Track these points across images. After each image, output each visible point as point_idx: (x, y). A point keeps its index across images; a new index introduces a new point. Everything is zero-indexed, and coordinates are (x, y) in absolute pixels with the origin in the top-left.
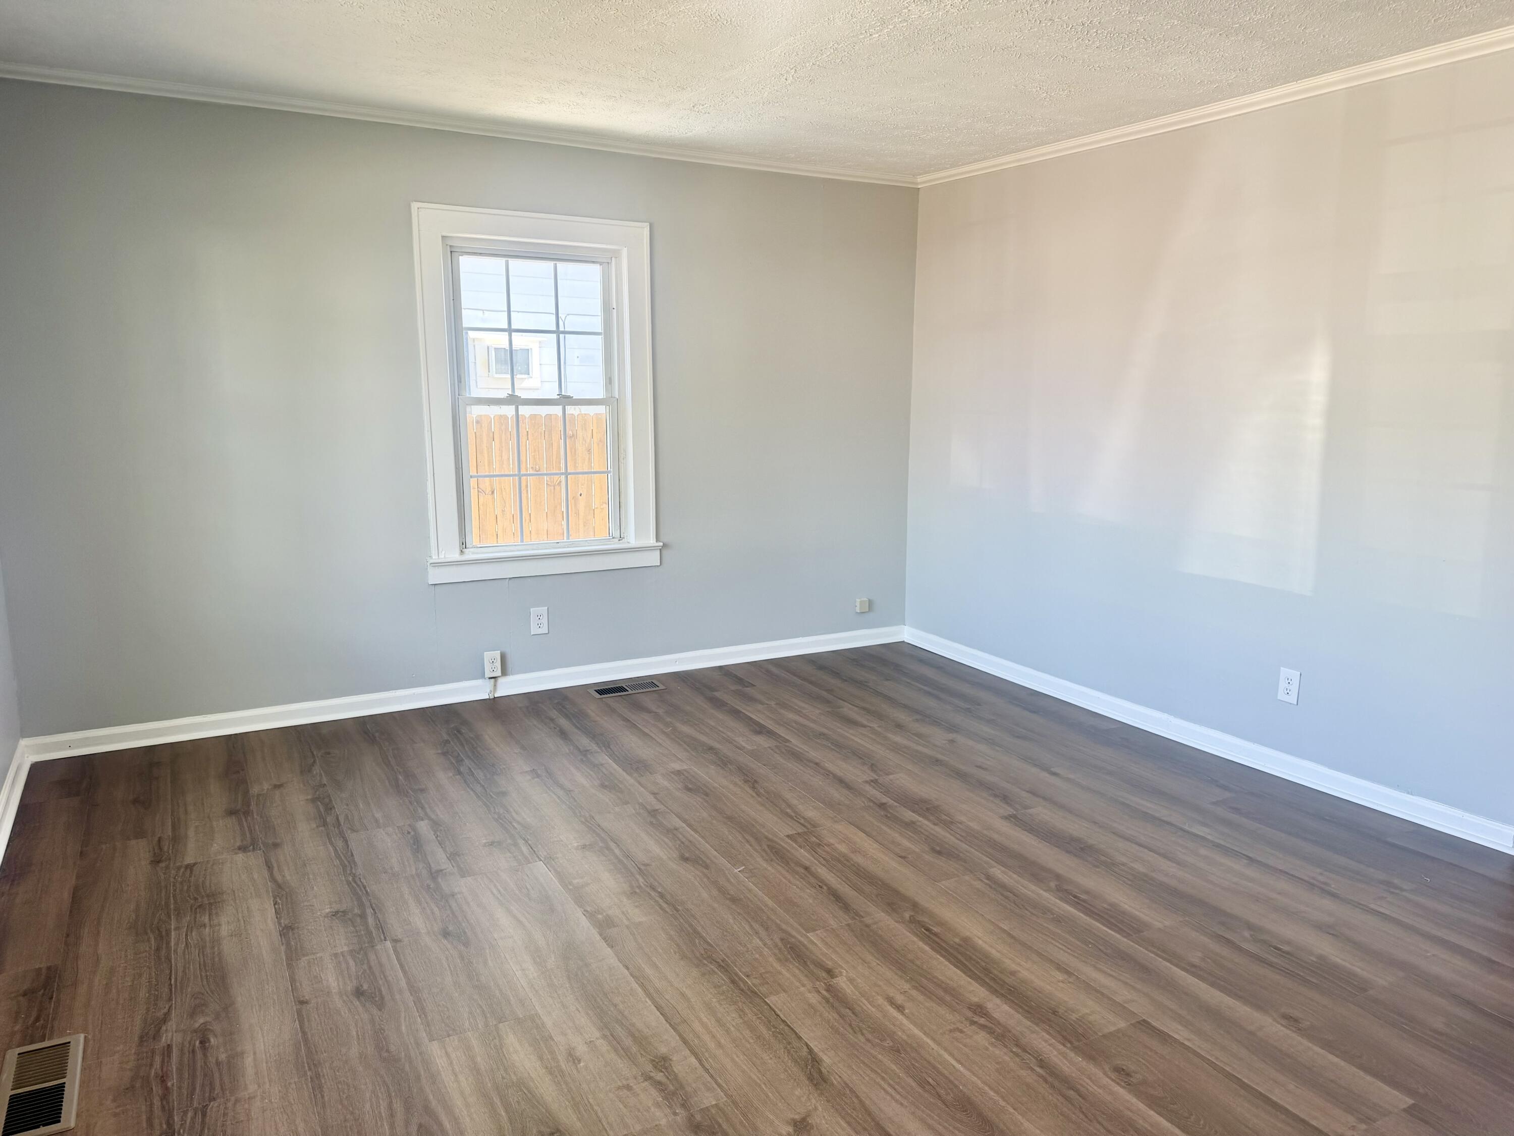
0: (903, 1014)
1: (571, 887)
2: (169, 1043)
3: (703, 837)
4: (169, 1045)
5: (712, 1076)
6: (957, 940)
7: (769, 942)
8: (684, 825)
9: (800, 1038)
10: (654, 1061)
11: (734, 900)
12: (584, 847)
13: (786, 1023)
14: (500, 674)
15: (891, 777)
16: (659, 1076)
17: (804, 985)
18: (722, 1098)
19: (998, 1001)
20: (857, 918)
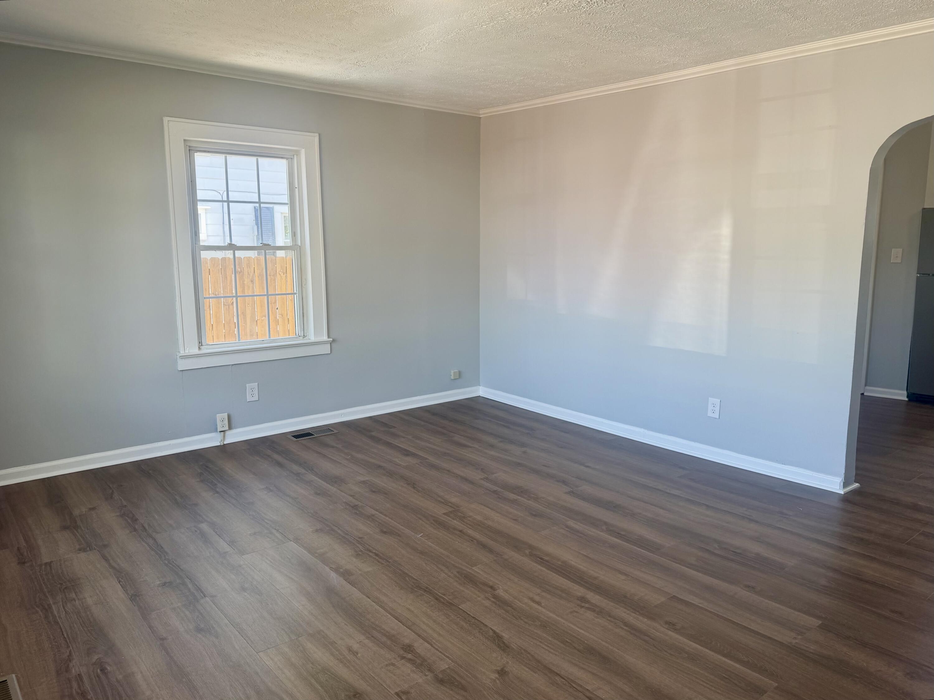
0: (541, 606)
1: (317, 555)
2: (78, 673)
3: (392, 519)
4: (79, 674)
5: (441, 652)
6: (560, 563)
7: (452, 575)
8: (377, 513)
9: (486, 626)
10: (403, 648)
11: (422, 553)
12: (317, 531)
13: (475, 618)
14: (228, 429)
15: (495, 475)
16: (410, 656)
17: (479, 597)
18: (451, 664)
19: (592, 594)
20: (499, 556)
